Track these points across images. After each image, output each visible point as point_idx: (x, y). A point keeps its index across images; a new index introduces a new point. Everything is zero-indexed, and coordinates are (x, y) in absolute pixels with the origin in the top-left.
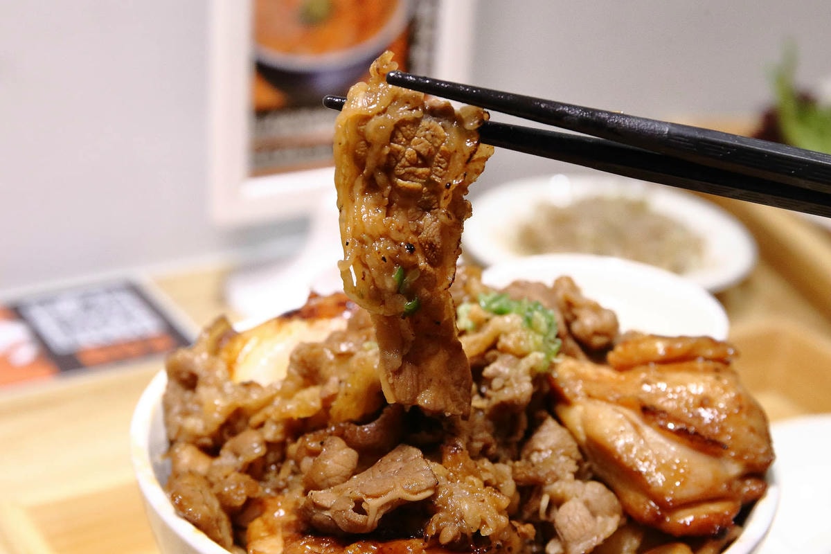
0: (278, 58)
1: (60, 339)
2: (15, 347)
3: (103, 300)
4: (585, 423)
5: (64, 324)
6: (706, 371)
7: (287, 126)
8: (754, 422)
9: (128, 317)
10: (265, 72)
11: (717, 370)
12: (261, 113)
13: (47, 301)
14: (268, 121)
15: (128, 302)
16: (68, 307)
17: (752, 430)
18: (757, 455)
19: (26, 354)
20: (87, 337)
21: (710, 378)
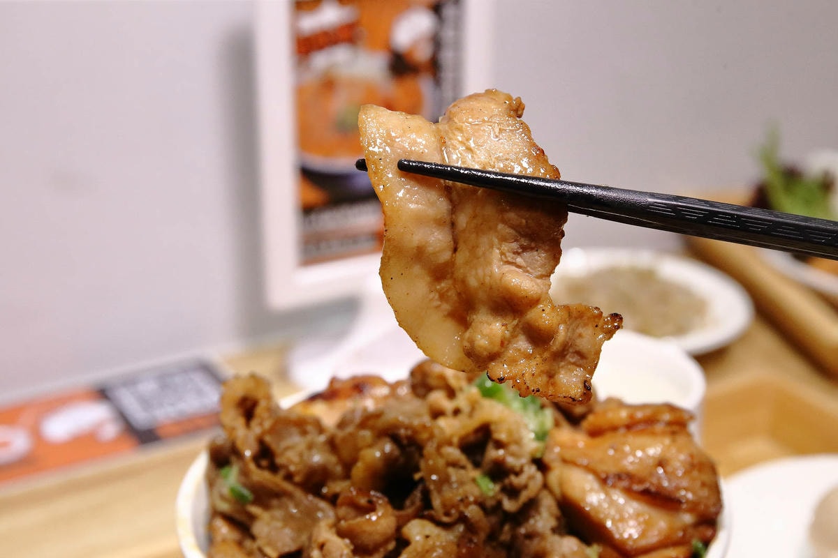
0: (320, 162)
1: (140, 416)
2: (100, 425)
3: (178, 380)
4: (561, 484)
5: (145, 402)
6: (663, 434)
7: (332, 221)
8: (706, 477)
9: (200, 392)
10: (308, 175)
11: (673, 433)
12: (308, 210)
13: (130, 381)
14: (313, 217)
15: (199, 380)
16: (148, 387)
17: (703, 485)
18: (707, 507)
19: (111, 430)
20: (164, 413)
21: (667, 441)
